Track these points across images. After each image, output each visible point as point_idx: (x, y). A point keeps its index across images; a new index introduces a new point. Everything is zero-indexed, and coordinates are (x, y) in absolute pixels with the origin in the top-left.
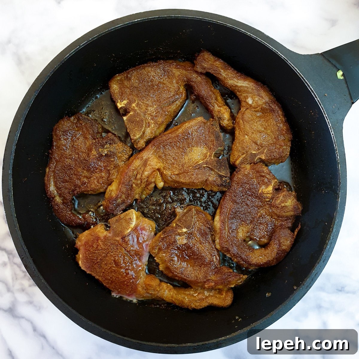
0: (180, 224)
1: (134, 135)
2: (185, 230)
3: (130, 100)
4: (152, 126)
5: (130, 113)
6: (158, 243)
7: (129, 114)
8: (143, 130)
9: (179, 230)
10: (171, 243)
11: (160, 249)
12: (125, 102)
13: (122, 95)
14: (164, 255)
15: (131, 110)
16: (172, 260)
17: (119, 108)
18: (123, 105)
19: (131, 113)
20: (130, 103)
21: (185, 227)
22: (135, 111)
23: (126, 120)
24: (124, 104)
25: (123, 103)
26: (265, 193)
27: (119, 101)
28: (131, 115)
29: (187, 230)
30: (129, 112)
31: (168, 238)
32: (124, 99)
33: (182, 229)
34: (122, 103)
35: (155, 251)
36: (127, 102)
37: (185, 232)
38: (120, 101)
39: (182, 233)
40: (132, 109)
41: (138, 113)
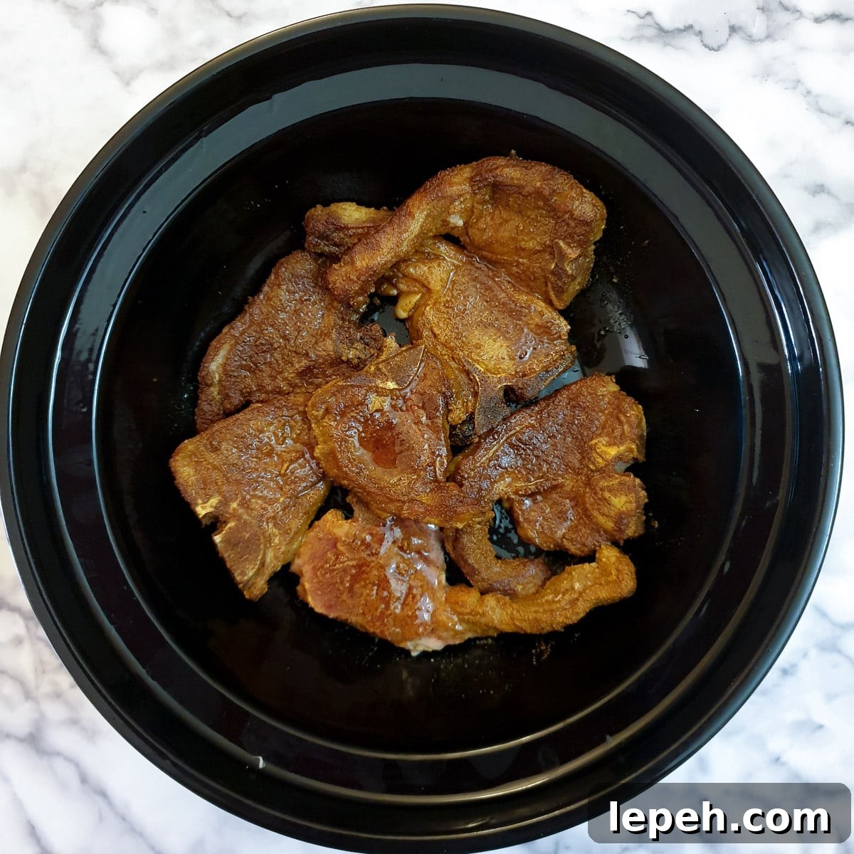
0: (384, 370)
1: (243, 574)
2: (391, 385)
3: (224, 497)
4: (277, 541)
5: (229, 525)
6: (327, 398)
7: (227, 528)
8: (260, 557)
9: (379, 381)
10: (356, 403)
11: (327, 411)
12: (214, 501)
13: (206, 487)
14: (332, 423)
15: (229, 518)
16: (346, 441)
17: (201, 516)
18: (209, 510)
19: (231, 524)
20: (225, 502)
21: (394, 379)
22: (239, 518)
23: (220, 542)
24: (211, 507)
25: (209, 503)
26: (598, 450)
27: (200, 501)
28: (230, 528)
29: (396, 387)
30: (226, 523)
31: (352, 392)
32: (211, 496)
33: (387, 380)
34: (205, 505)
35: (317, 413)
36: (217, 501)
37: (390, 390)
38: (203, 501)
39: (385, 389)
40: (230, 514)
41: (245, 522)
